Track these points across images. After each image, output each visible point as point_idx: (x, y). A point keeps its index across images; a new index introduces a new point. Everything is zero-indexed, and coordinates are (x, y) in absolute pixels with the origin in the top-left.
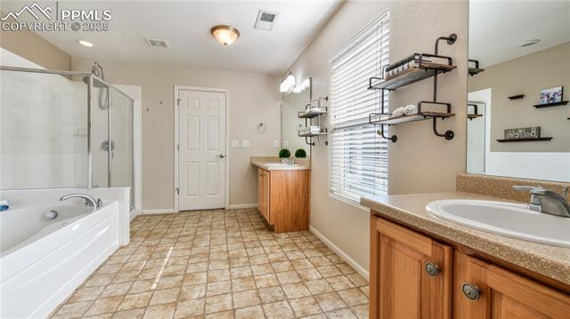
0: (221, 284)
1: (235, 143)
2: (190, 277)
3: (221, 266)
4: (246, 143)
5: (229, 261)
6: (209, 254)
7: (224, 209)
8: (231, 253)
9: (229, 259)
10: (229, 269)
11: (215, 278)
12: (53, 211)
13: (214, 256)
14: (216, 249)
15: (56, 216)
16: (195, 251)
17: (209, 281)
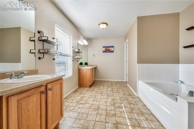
0: (103, 101)
10: (99, 105)
11: (105, 103)
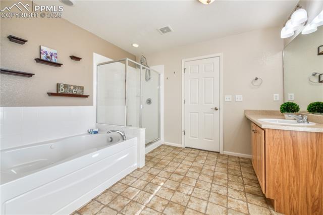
1: (229, 98)
2: (187, 179)
3: (207, 179)
4: (239, 98)
5: (213, 178)
6: (202, 169)
7: (219, 153)
8: (216, 173)
9: (213, 176)
12: (111, 138)
13: (204, 171)
14: (207, 167)
15: (112, 141)
16: (195, 164)
17: (196, 186)
